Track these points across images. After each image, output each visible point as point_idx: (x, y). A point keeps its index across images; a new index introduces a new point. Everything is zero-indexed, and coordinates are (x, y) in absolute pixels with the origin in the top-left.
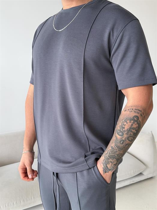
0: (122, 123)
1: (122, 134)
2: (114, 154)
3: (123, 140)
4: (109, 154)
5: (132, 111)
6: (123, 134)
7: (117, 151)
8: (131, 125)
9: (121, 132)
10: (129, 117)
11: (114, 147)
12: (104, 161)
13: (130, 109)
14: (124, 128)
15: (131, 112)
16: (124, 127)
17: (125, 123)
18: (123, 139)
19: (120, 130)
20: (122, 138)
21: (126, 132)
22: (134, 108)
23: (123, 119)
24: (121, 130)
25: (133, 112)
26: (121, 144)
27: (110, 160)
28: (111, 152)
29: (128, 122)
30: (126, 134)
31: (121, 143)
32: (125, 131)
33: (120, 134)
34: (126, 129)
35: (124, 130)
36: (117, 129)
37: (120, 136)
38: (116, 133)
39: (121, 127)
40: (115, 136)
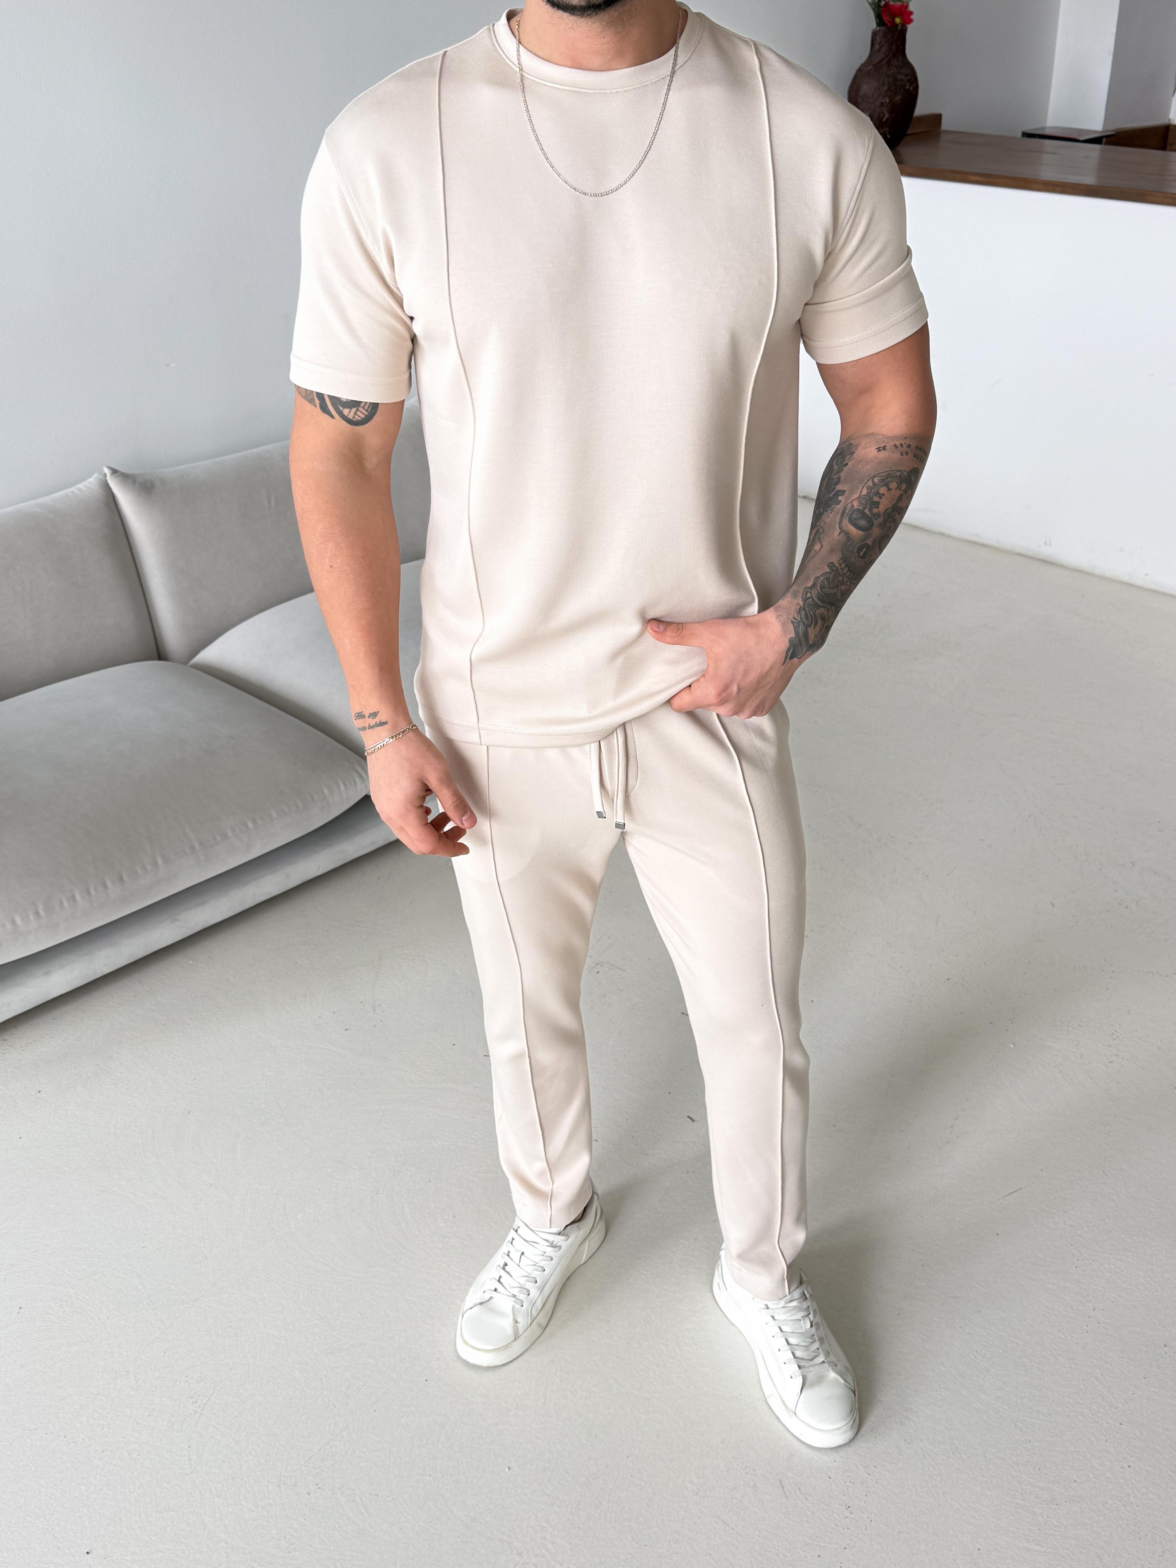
0: (869, 487)
1: (866, 525)
2: (835, 590)
3: (868, 546)
4: (821, 587)
5: (907, 453)
6: (871, 525)
7: (845, 579)
8: (898, 498)
9: (864, 515)
10: (898, 471)
11: (838, 565)
12: (803, 613)
13: (901, 445)
14: (877, 505)
15: (905, 456)
16: (879, 503)
17: (883, 490)
18: (869, 542)
19: (861, 512)
20: (865, 540)
21: (881, 520)
22: (914, 444)
23: (874, 476)
24: (867, 511)
25: (911, 456)
26: (860, 557)
27: (822, 610)
28: (829, 582)
29: (893, 485)
30: (880, 525)
31: (861, 554)
32: (878, 515)
33: (863, 523)
34: (882, 508)
35: (875, 511)
36: (849, 505)
37: (859, 531)
38: (845, 521)
39: (868, 500)
40: (840, 531)
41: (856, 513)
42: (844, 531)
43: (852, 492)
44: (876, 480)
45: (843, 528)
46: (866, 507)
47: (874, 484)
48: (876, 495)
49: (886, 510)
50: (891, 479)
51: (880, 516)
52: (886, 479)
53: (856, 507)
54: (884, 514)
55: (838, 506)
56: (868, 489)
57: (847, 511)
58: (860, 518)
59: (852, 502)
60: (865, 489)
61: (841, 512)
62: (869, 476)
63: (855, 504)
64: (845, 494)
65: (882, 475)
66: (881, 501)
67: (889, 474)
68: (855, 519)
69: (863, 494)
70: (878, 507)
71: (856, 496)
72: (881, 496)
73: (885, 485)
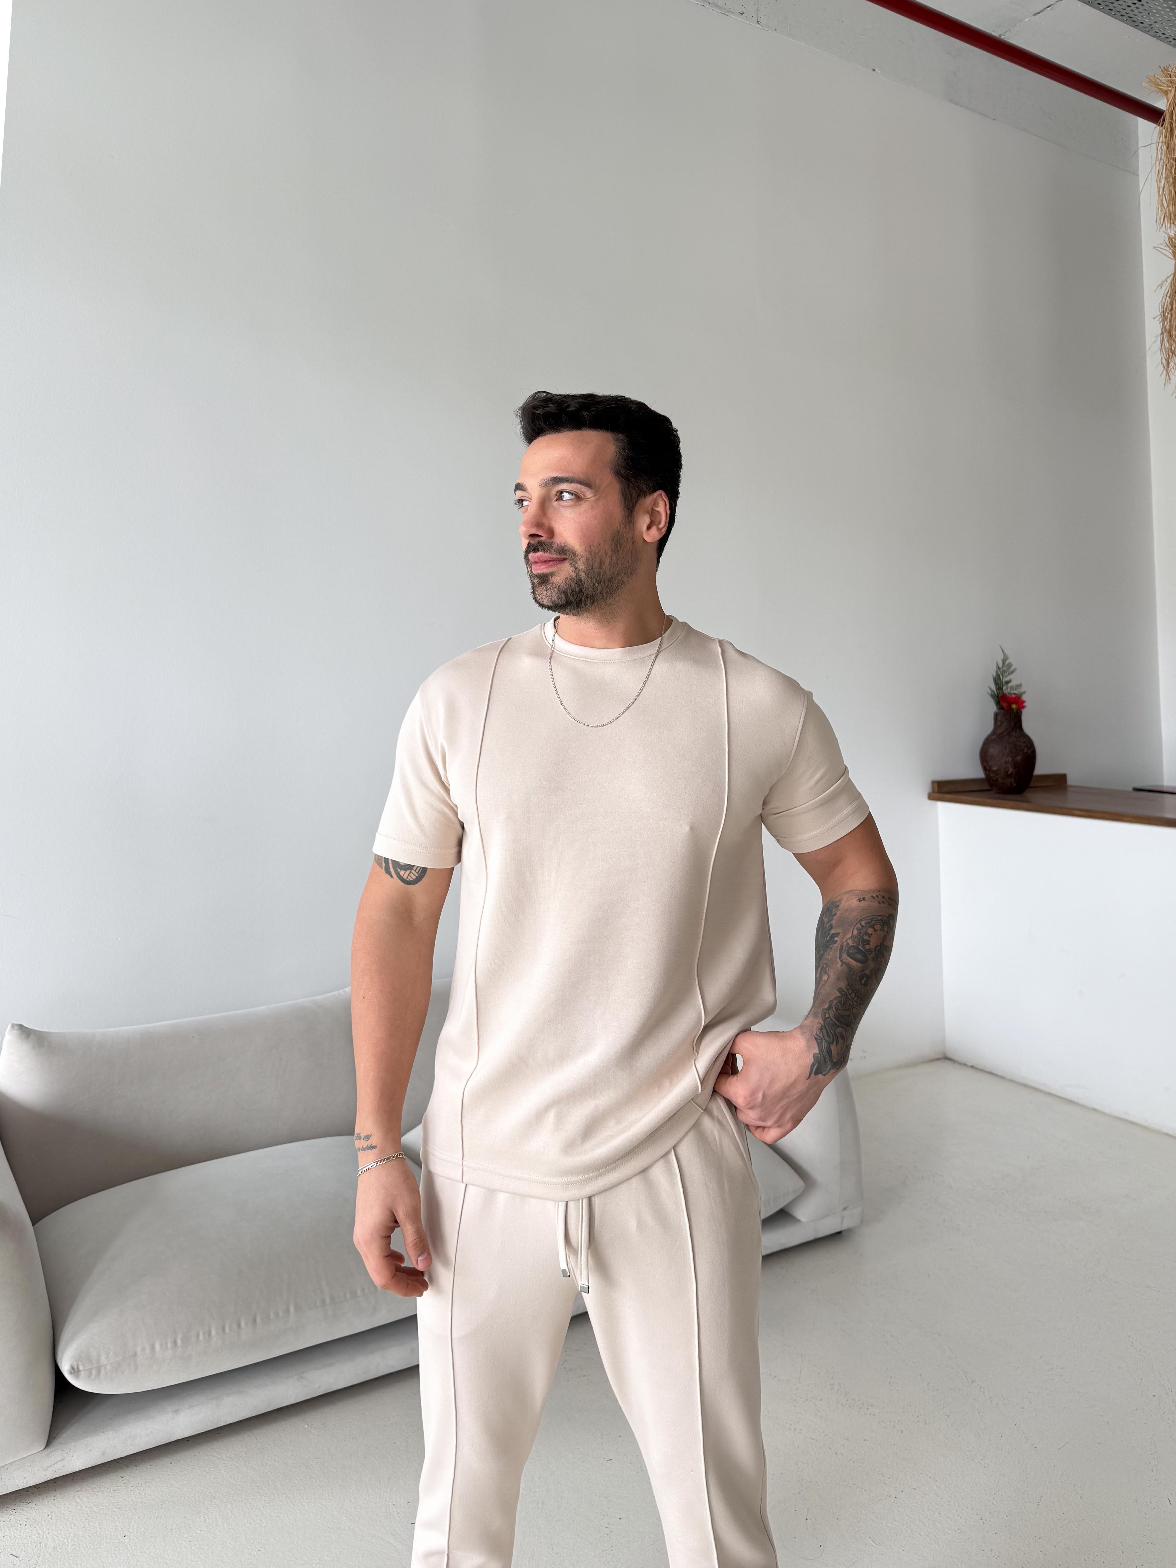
0: (858, 929)
1: (862, 958)
2: (849, 1013)
3: (867, 976)
4: (836, 1009)
5: (883, 902)
6: (866, 958)
7: (854, 1003)
8: (883, 938)
9: (859, 951)
10: (879, 916)
11: (845, 991)
12: (824, 1031)
13: (877, 896)
14: (868, 942)
15: (882, 905)
16: (869, 941)
17: (870, 931)
18: (867, 973)
19: (856, 948)
20: (863, 971)
21: (873, 955)
22: (887, 895)
23: (861, 920)
24: (860, 947)
26: (861, 986)
27: (840, 1029)
28: (841, 1004)
29: (878, 927)
30: (873, 959)
31: (863, 982)
32: (870, 951)
33: (859, 956)
34: (872, 945)
35: (867, 947)
36: (845, 943)
37: (858, 963)
38: (845, 956)
39: (859, 939)
40: (841, 963)
41: (851, 949)
42: (845, 963)
43: (845, 934)
44: (863, 923)
45: (844, 961)
46: (859, 944)
47: (862, 926)
48: (866, 935)
49: (876, 947)
50: (875, 922)
51: (872, 952)
52: (871, 922)
53: (851, 944)
54: (875, 951)
55: (835, 945)
56: (858, 930)
57: (844, 948)
58: (856, 953)
59: (846, 941)
60: (855, 929)
61: (839, 949)
62: (857, 920)
63: (850, 942)
64: (840, 935)
65: (867, 918)
66: (870, 939)
67: (872, 918)
68: (852, 953)
69: (854, 934)
70: (869, 944)
71: (849, 936)
72: (870, 935)
73: (871, 927)
